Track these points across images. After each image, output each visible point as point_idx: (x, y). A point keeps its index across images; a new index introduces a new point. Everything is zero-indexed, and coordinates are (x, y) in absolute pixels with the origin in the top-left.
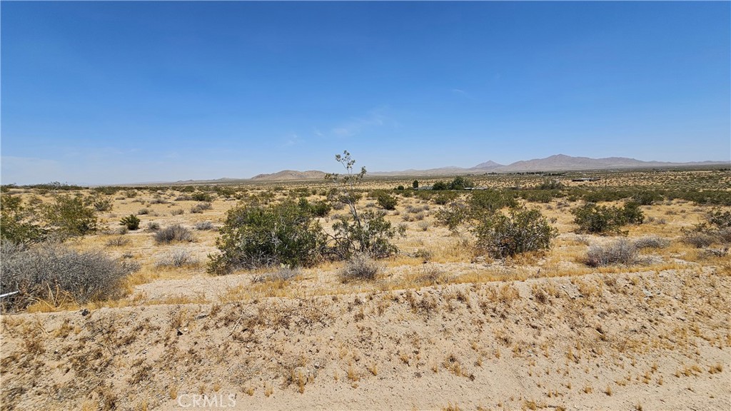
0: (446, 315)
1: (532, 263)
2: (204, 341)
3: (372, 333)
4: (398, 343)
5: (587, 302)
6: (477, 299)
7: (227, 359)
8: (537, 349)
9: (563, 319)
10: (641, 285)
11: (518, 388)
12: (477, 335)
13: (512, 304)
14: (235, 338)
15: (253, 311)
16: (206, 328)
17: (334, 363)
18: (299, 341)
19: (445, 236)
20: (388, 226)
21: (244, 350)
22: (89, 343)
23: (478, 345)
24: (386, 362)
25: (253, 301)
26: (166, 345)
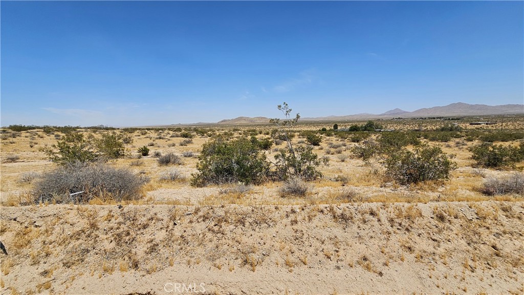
0: (361, 225)
1: (433, 190)
2: (190, 230)
3: (303, 234)
4: (323, 243)
5: (484, 224)
6: (386, 215)
7: (204, 244)
8: (437, 257)
9: (460, 236)
11: (420, 286)
12: (386, 242)
13: (416, 221)
14: (209, 230)
15: (221, 213)
16: (191, 222)
17: (276, 253)
18: (251, 235)
19: (359, 166)
20: (315, 157)
21: (215, 238)
22: (122, 226)
23: (386, 250)
24: (314, 256)
25: (221, 206)
26: (167, 231)
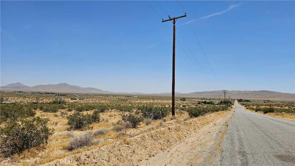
10: (92, 157)
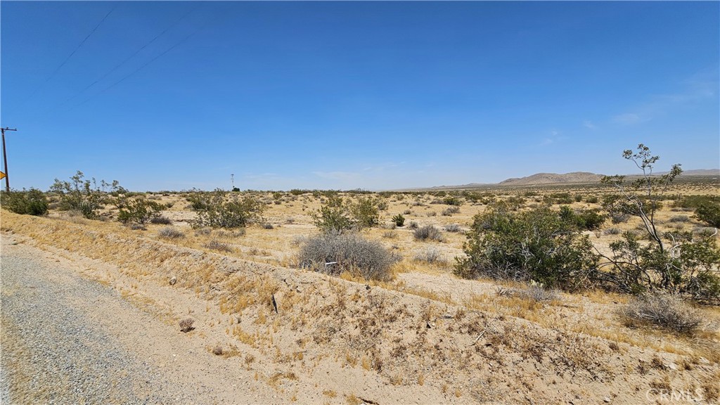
2: (449, 342)
7: (469, 368)
14: (478, 350)
15: (499, 328)
16: (450, 329)
21: (486, 366)
22: (368, 311)
25: (498, 316)
26: (417, 333)
